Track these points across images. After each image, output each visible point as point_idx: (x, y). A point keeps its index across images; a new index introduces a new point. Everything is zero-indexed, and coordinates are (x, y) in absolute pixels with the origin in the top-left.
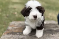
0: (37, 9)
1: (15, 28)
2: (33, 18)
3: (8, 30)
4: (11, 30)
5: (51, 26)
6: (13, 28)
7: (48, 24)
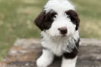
0: (67, 16)
1: (24, 52)
2: (58, 33)
3: (9, 56)
4: (16, 56)
5: (92, 50)
6: (18, 52)
7: (86, 45)
